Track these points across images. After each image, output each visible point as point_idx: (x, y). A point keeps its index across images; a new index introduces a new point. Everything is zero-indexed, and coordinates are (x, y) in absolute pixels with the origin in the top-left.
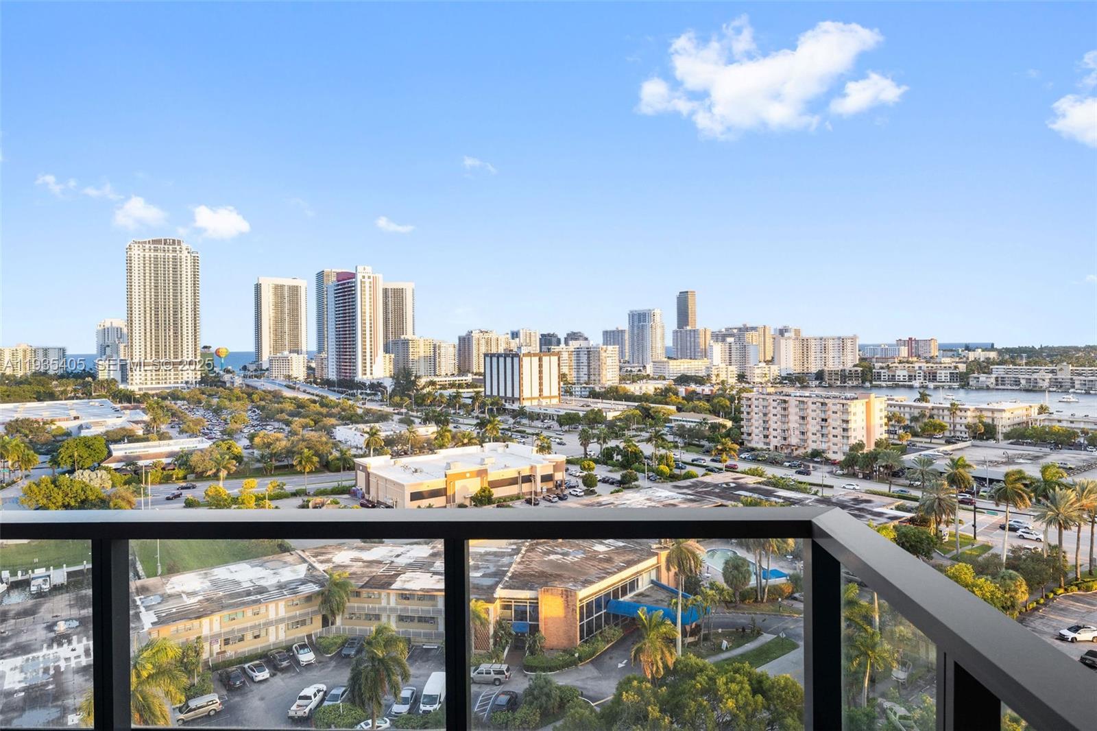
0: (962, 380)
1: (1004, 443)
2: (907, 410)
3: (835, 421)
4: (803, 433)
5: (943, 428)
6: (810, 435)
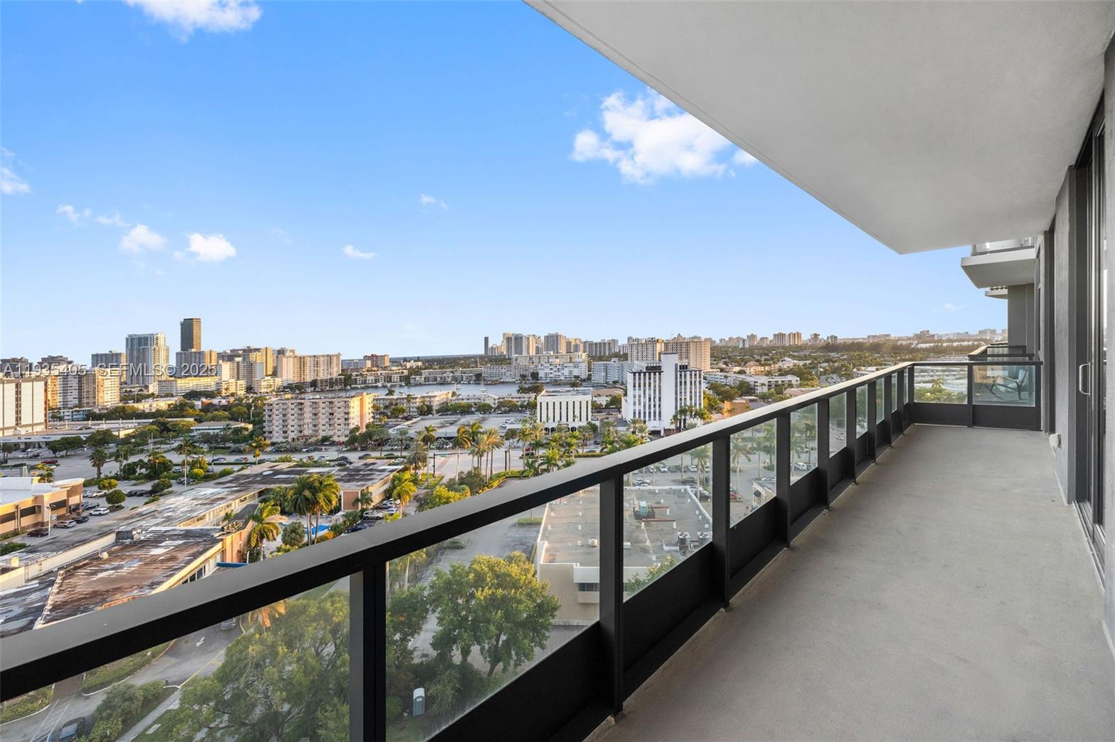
0: (407, 381)
1: (436, 416)
2: (382, 401)
3: (339, 414)
4: (315, 426)
5: (404, 411)
6: (320, 426)
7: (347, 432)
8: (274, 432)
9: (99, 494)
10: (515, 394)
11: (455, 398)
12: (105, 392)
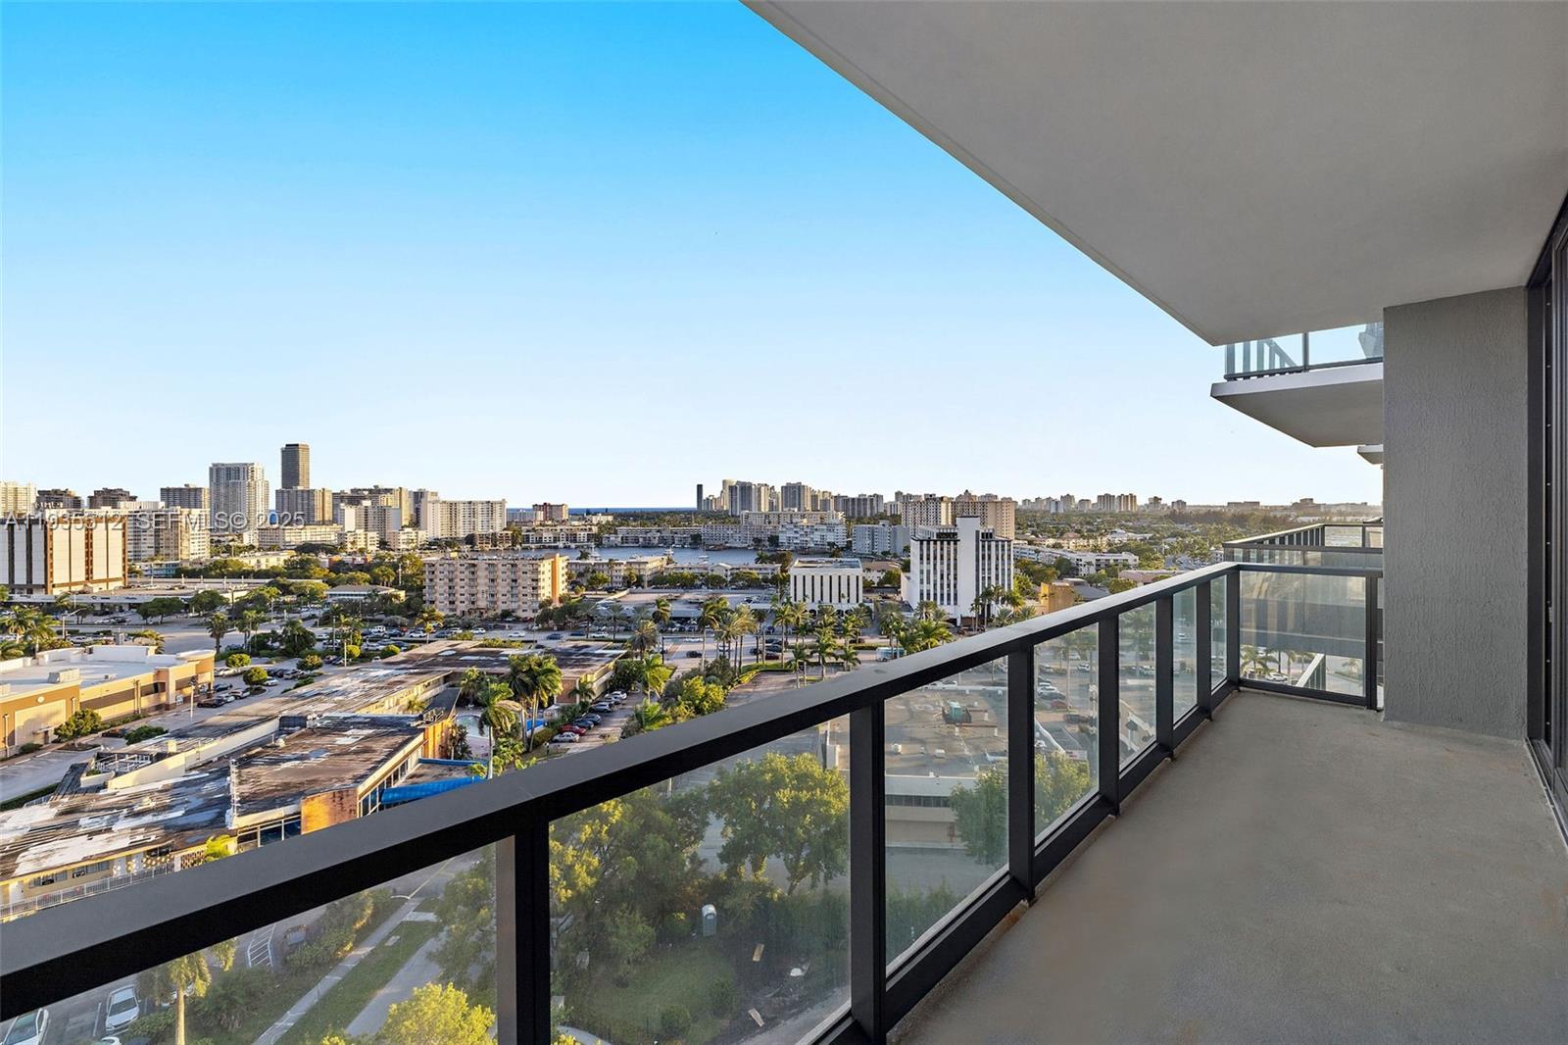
0: (597, 541)
1: (649, 589)
2: (574, 566)
3: (525, 581)
4: (493, 595)
5: (605, 581)
6: (500, 596)
7: (536, 606)
8: (437, 603)
9: (227, 673)
10: (752, 564)
11: (671, 566)
12: (192, 541)
